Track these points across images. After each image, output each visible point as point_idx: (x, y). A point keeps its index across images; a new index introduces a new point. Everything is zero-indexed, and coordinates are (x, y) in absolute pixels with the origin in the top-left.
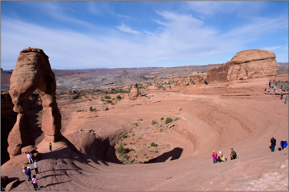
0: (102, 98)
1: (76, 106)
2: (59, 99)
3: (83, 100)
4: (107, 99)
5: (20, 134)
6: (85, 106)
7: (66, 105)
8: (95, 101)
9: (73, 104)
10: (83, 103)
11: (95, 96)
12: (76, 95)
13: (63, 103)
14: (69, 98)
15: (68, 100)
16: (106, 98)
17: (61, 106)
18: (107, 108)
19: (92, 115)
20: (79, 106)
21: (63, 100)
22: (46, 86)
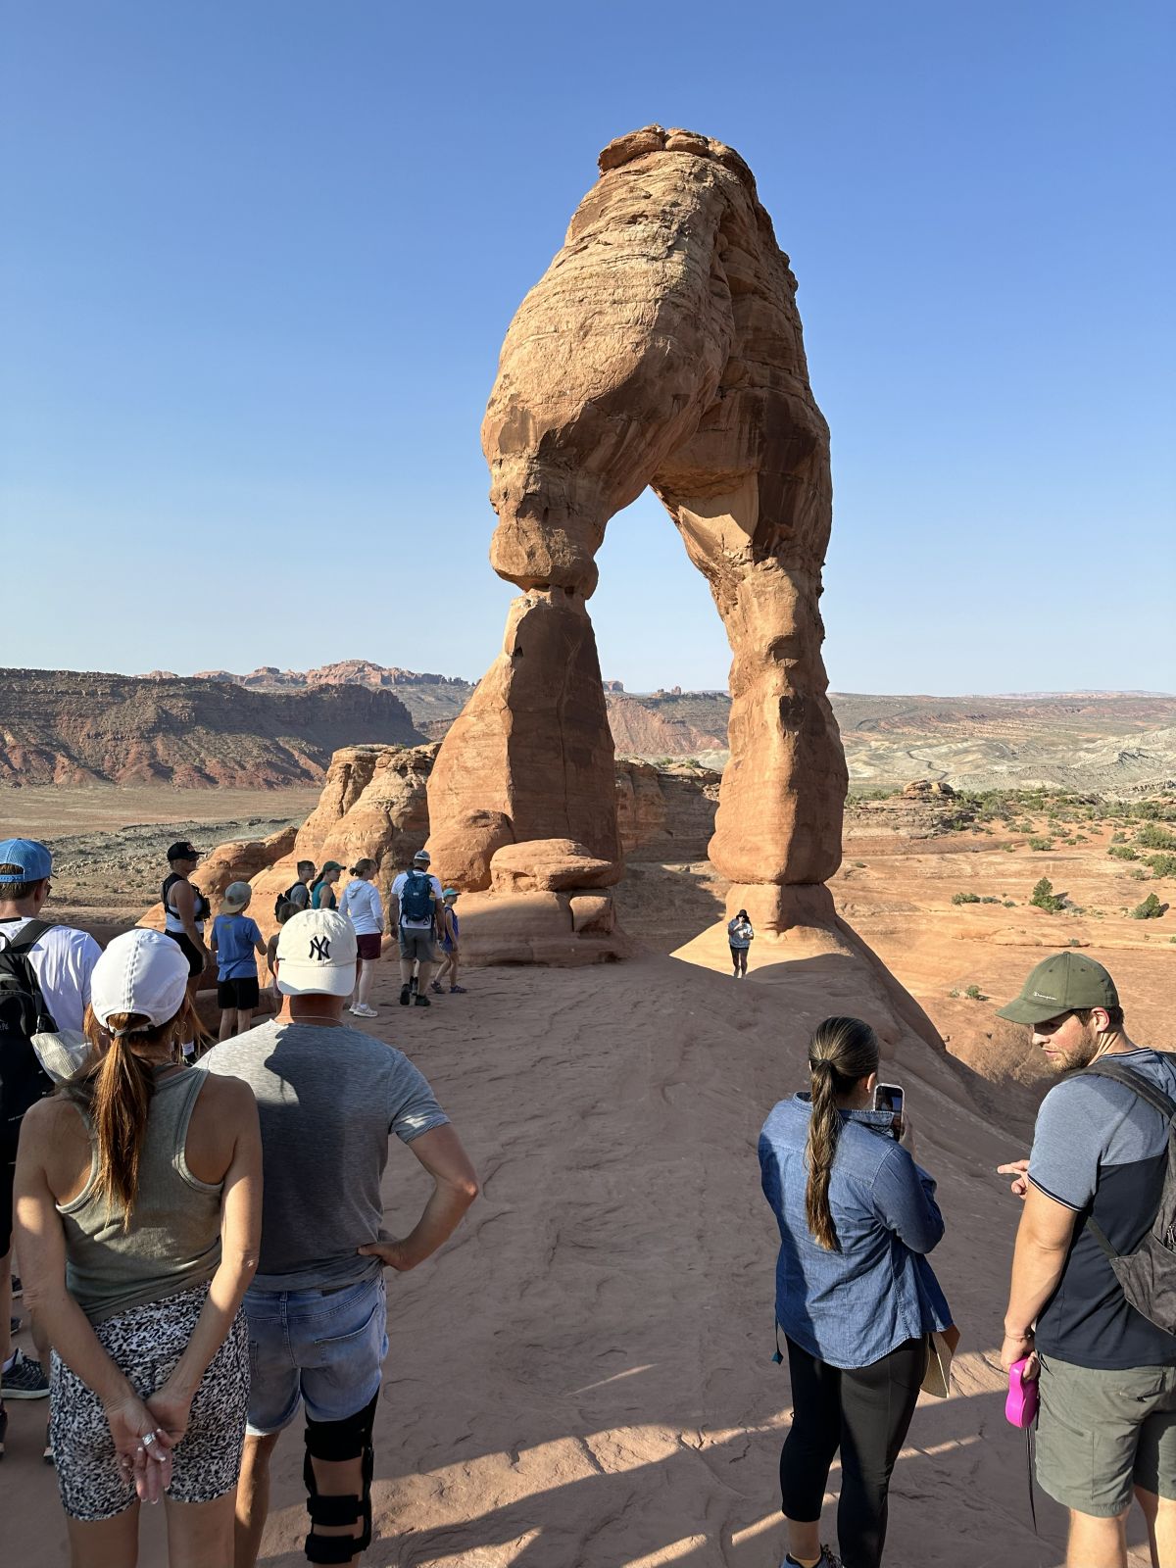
0: (1121, 838)
1: (947, 869)
2: (858, 816)
3: (990, 839)
4: (1151, 853)
5: (505, 741)
6: (1003, 875)
7: (894, 857)
8: (1075, 853)
9: (935, 857)
10: (993, 858)
11: (1074, 826)
12: (953, 808)
13: (875, 841)
14: (910, 818)
15: (903, 833)
16: (1145, 843)
17: (863, 858)
18: (1153, 898)
19: (1047, 931)
20: (968, 870)
21: (878, 825)
22: (759, 491)
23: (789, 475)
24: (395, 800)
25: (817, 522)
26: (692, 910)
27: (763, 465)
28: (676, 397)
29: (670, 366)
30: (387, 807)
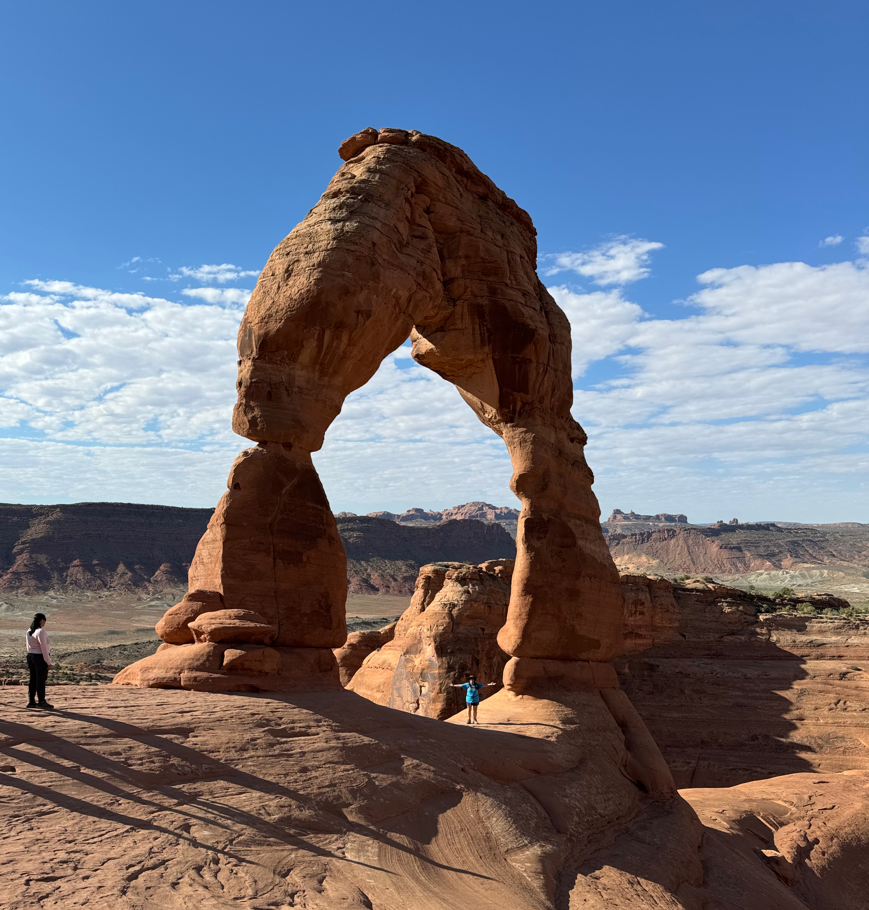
5: (221, 545)
22: (495, 370)
23: (518, 358)
24: (456, 603)
25: (554, 390)
26: (700, 699)
27: (494, 351)
28: (358, 312)
29: (346, 292)
30: (449, 608)
